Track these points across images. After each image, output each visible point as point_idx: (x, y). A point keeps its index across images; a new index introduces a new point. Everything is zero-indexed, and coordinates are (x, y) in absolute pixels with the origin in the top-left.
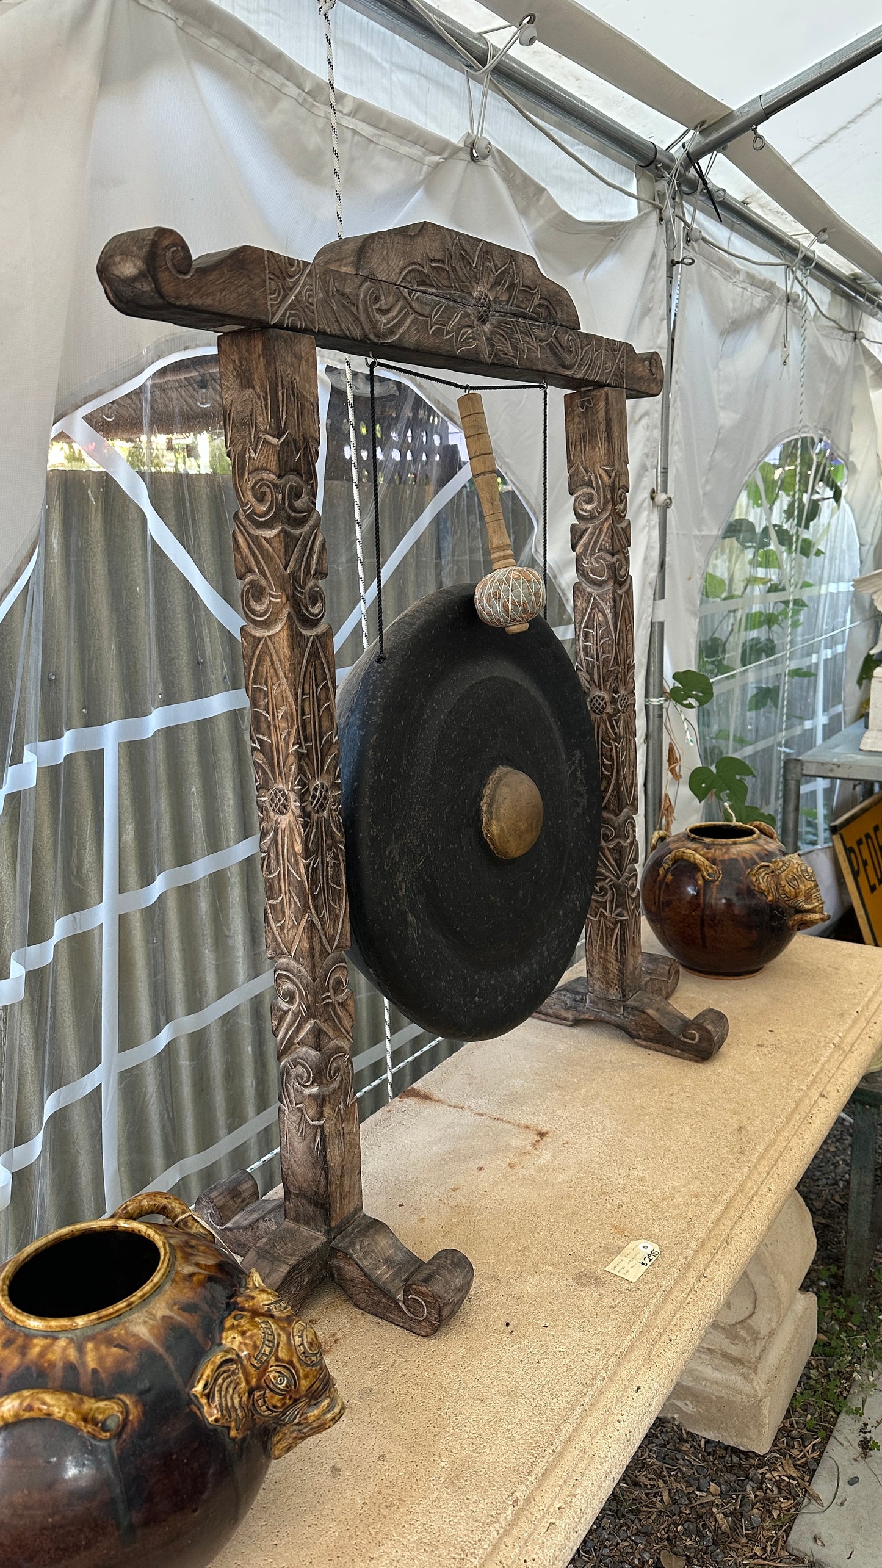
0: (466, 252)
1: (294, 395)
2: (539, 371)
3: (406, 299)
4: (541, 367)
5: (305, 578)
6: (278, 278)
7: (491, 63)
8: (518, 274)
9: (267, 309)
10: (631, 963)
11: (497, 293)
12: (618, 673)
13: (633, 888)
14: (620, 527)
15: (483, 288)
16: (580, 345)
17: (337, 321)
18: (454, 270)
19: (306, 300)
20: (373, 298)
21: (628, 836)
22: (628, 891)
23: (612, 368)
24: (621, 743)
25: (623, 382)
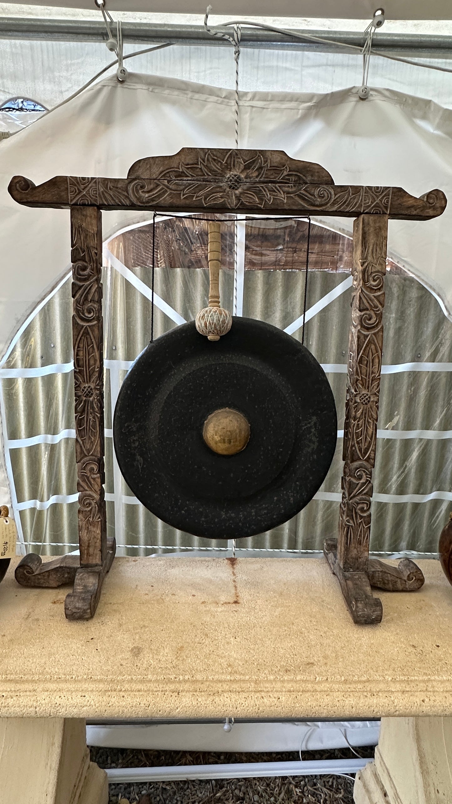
0: (217, 157)
3: (164, 185)
4: (286, 207)
5: (83, 302)
8: (266, 162)
9: (68, 199)
10: (354, 552)
11: (247, 173)
12: (357, 380)
13: (362, 510)
14: (371, 295)
15: (235, 172)
16: (333, 193)
17: (113, 199)
18: (206, 166)
19: (92, 193)
20: (139, 187)
21: (360, 477)
22: (355, 509)
23: (372, 203)
24: (356, 422)
25: (387, 210)
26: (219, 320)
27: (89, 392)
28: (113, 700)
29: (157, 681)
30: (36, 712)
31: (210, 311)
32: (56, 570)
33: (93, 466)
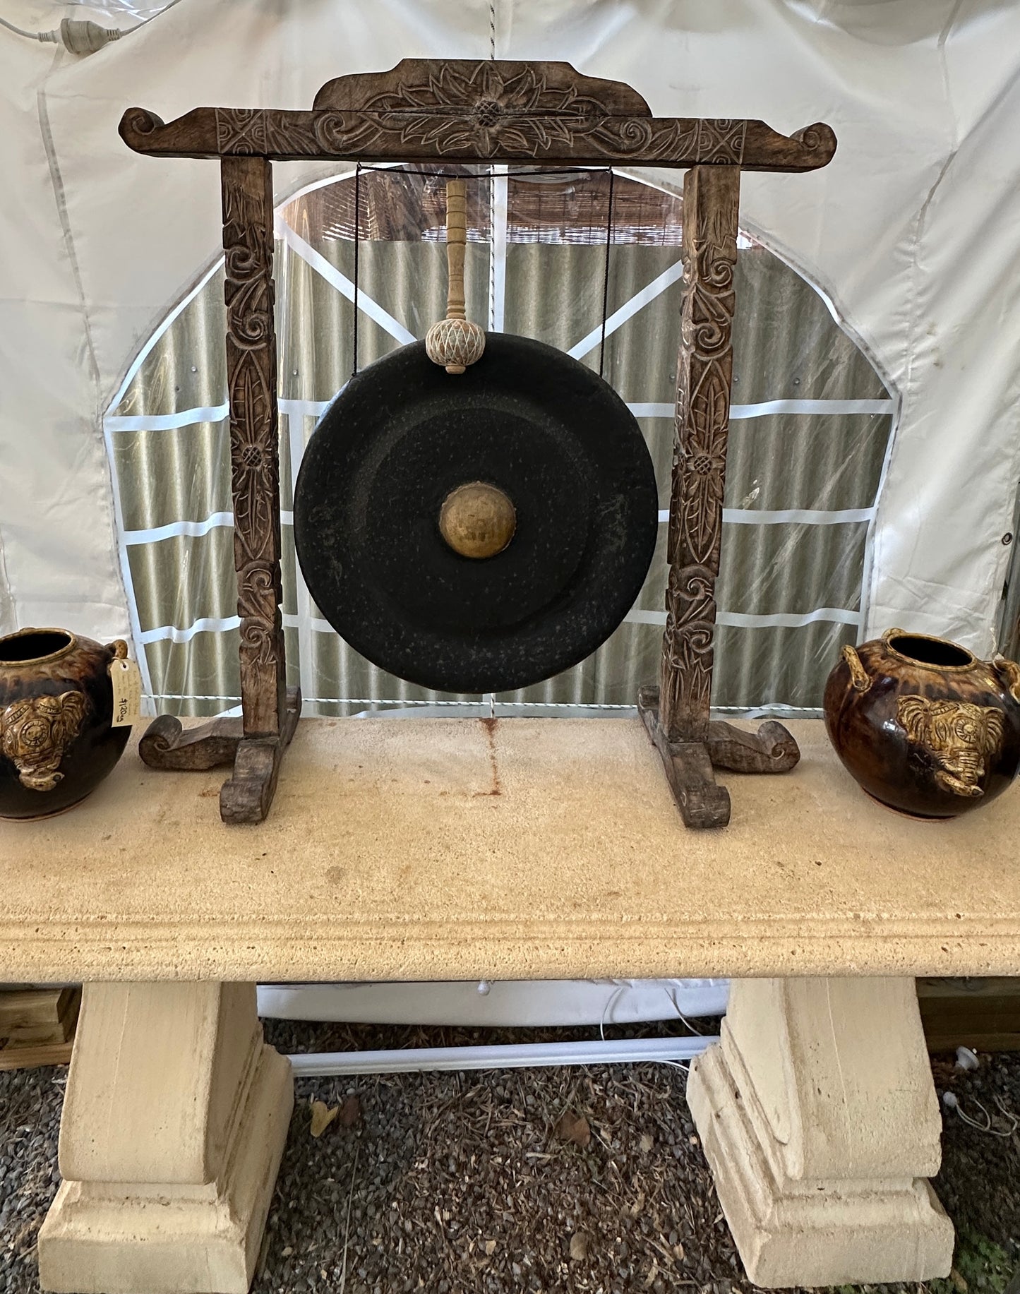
0: (459, 72)
3: (374, 120)
5: (243, 313)
6: (229, 123)
8: (539, 81)
9: (217, 144)
10: (685, 712)
11: (510, 100)
12: (690, 435)
13: (699, 644)
14: (713, 297)
15: (490, 98)
16: (649, 130)
17: (289, 144)
18: (442, 90)
19: (255, 135)
20: (332, 124)
21: (695, 592)
22: (688, 643)
23: (714, 146)
24: (689, 502)
25: (738, 158)
26: (464, 342)
27: (255, 458)
28: (299, 953)
29: (368, 923)
30: (177, 973)
31: (450, 327)
32: (205, 742)
33: (262, 576)
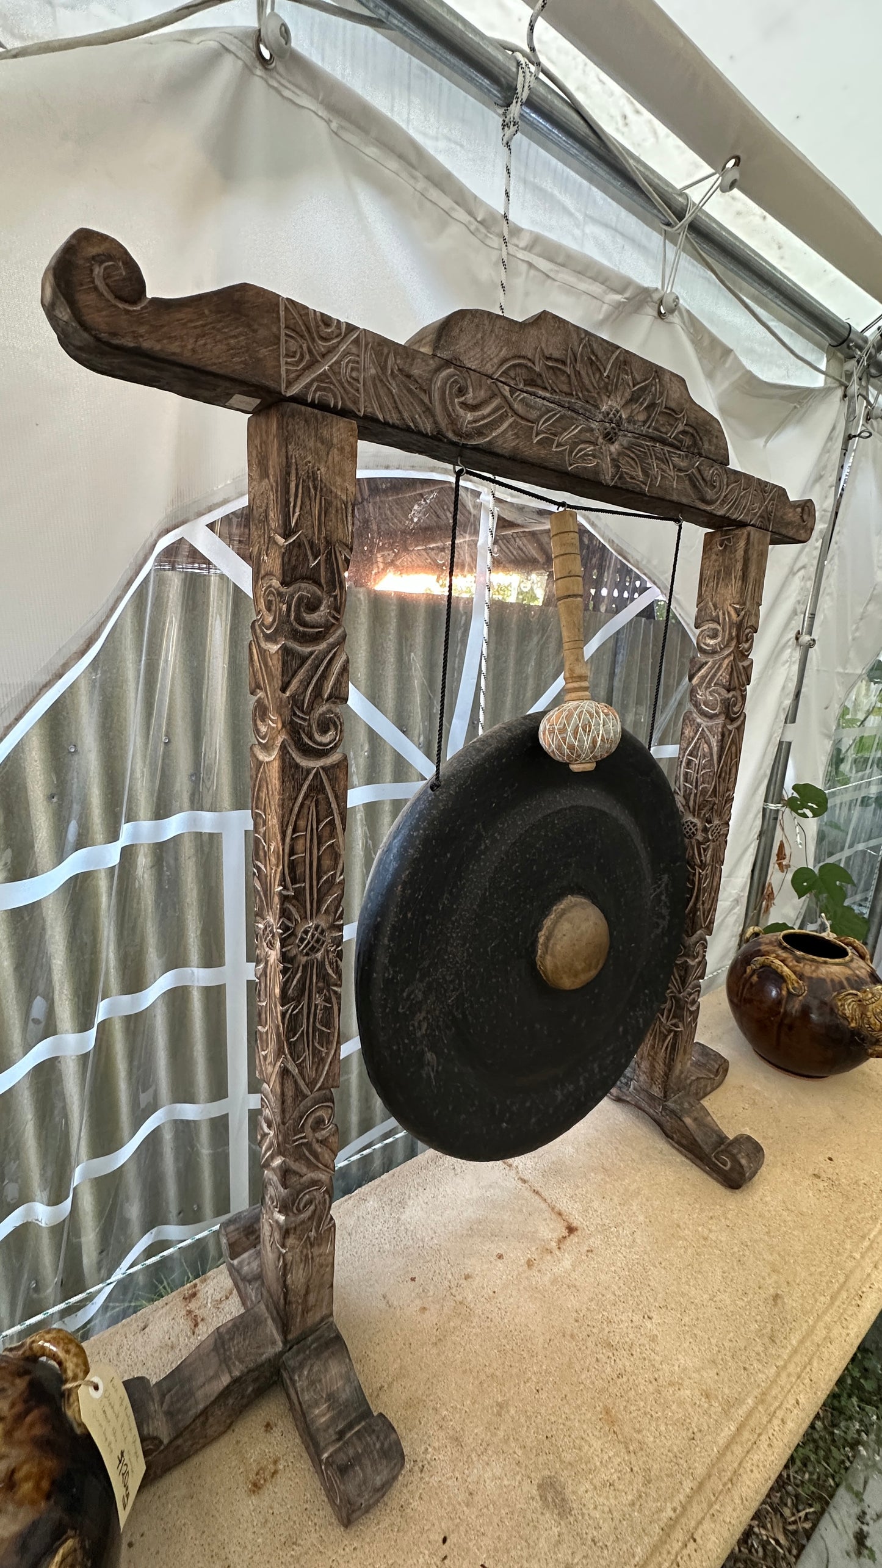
0: (596, 356)
1: (315, 488)
2: (672, 502)
3: (504, 397)
4: (675, 498)
5: (312, 703)
6: (302, 337)
7: (688, 218)
8: (661, 394)
9: (280, 376)
11: (632, 411)
13: (693, 1002)
15: (616, 403)
16: (725, 482)
17: (396, 407)
18: (578, 375)
19: (345, 371)
20: (455, 388)
21: (697, 956)
23: (760, 509)
25: (770, 525)
27: (316, 940)
33: (321, 1113)
